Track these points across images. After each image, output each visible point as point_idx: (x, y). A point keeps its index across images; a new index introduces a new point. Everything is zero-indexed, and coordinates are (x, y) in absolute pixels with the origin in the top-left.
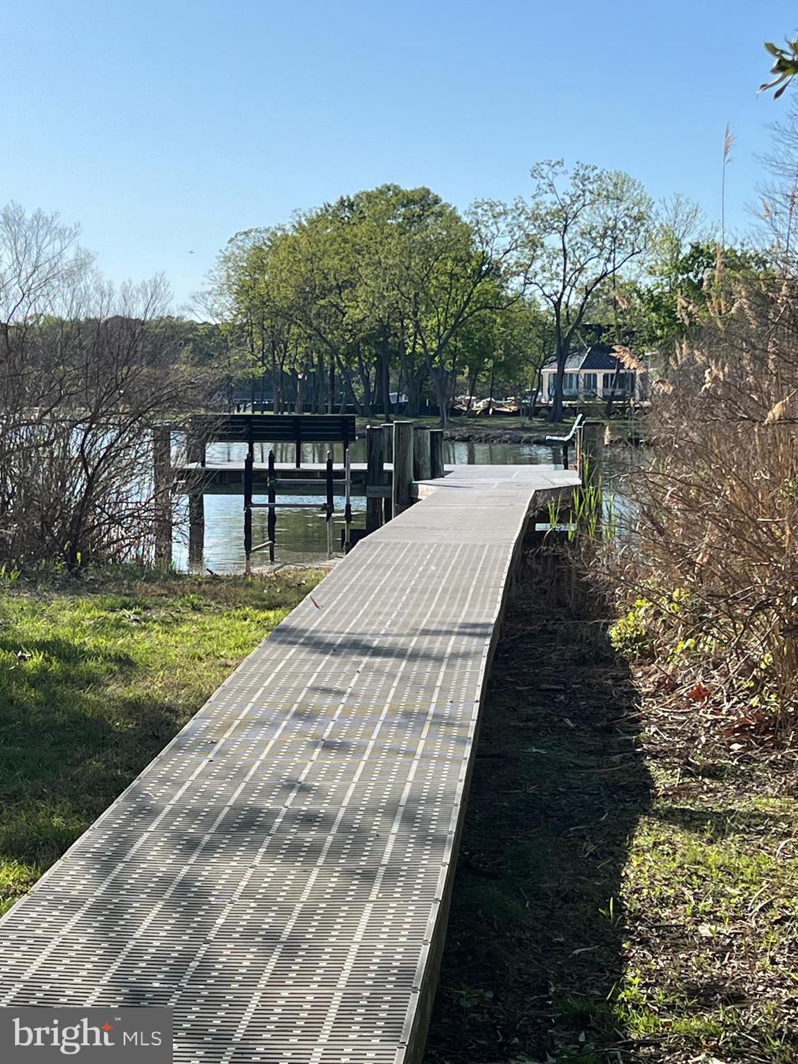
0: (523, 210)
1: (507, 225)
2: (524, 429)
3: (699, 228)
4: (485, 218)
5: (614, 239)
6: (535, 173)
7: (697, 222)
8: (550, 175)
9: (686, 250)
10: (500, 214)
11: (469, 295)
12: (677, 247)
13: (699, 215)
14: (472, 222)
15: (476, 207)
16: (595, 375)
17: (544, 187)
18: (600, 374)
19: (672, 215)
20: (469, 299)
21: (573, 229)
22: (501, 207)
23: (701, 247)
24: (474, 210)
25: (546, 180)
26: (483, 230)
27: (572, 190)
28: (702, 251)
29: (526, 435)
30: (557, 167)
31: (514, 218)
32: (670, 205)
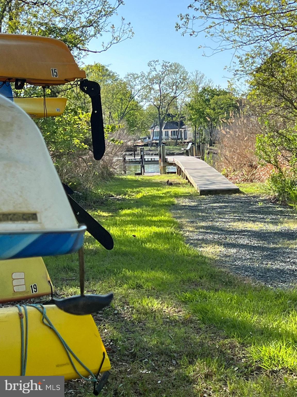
0: (144, 76)
1: (139, 82)
2: (150, 150)
3: (204, 82)
4: (132, 79)
5: (177, 87)
6: (149, 64)
7: (203, 80)
8: (154, 65)
9: (200, 89)
10: (136, 78)
11: (127, 106)
12: (197, 88)
13: (204, 77)
14: (127, 81)
15: (128, 76)
16: (168, 131)
17: (153, 69)
18: (170, 131)
19: (195, 78)
20: (127, 107)
21: (163, 83)
22: (136, 75)
23: (205, 88)
24: (127, 76)
25: (153, 67)
26: (131, 83)
27: (162, 70)
28: (206, 90)
29: (151, 153)
30: (156, 62)
31: (141, 79)
32: (194, 74)
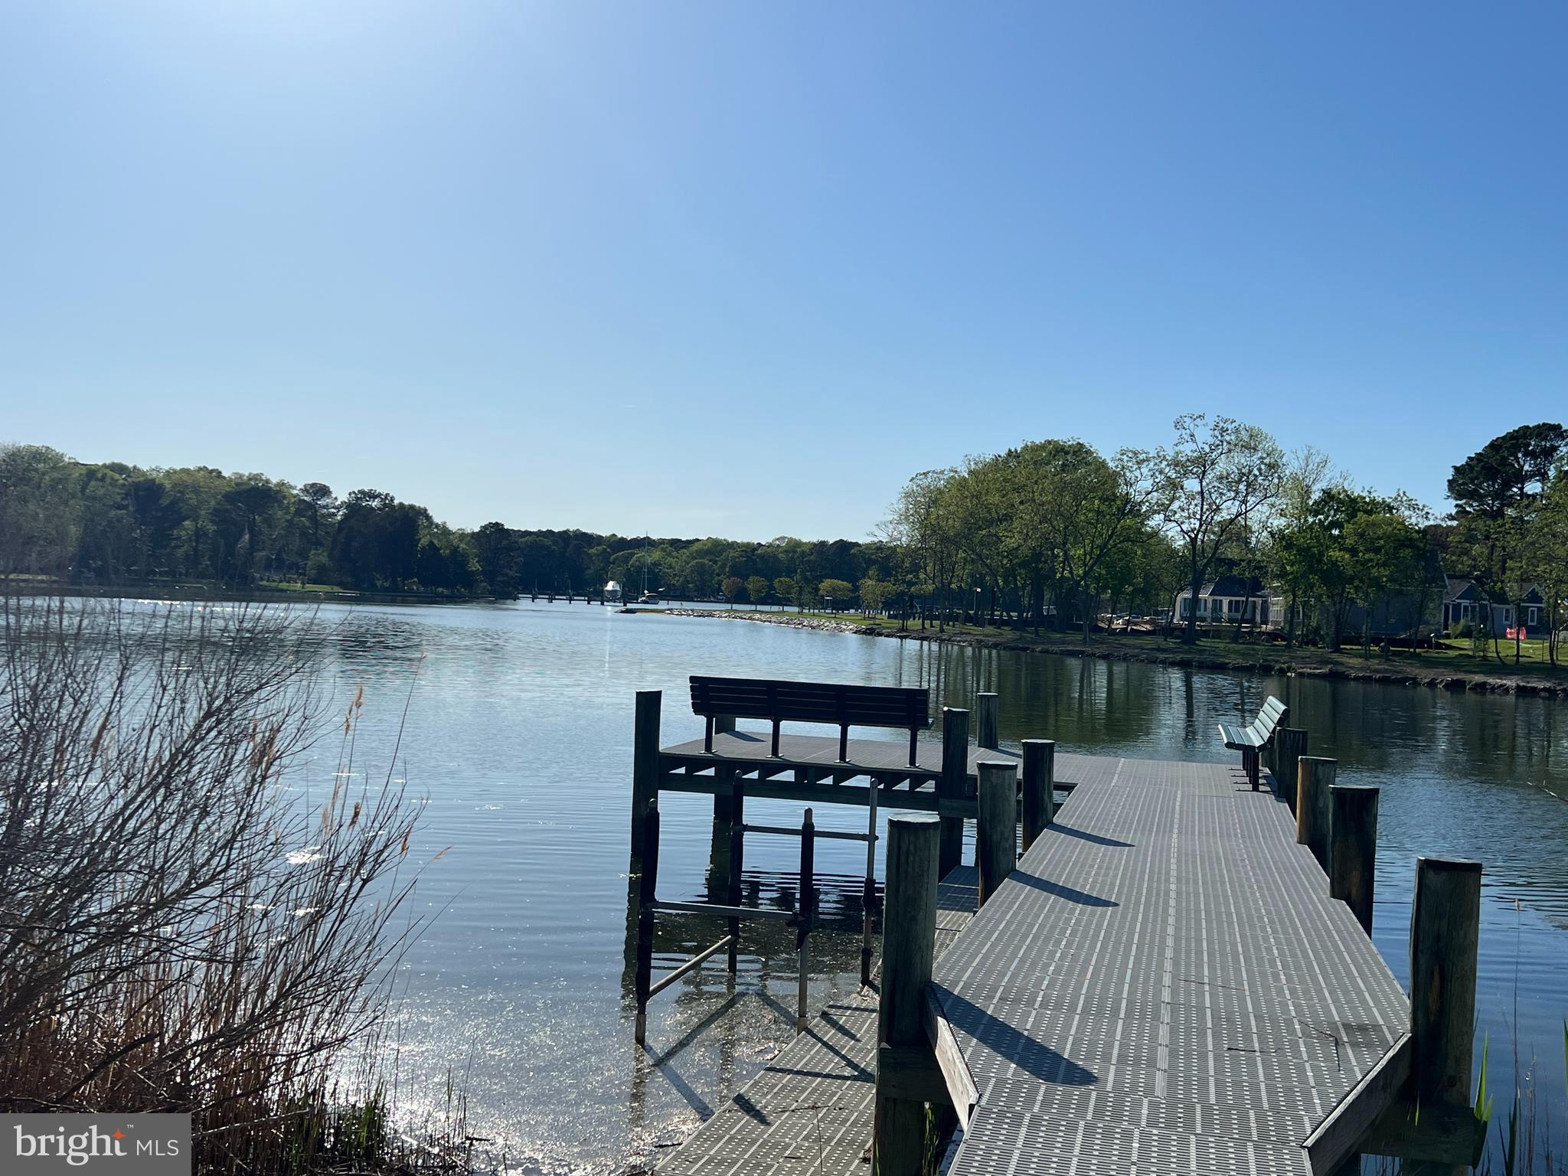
0: (1164, 457)
1: (1150, 470)
2: (1159, 650)
3: (1328, 477)
4: (1130, 464)
5: (1248, 485)
6: (1178, 424)
7: (1326, 471)
8: (1192, 426)
9: (1316, 496)
10: (1144, 461)
11: (1113, 530)
12: (1308, 492)
13: (1329, 465)
14: (1117, 467)
15: (1123, 454)
16: (1221, 601)
17: (1186, 437)
18: (1226, 601)
19: (1303, 465)
20: (1113, 533)
21: (1210, 476)
22: (1144, 455)
23: (1333, 493)
24: (1119, 456)
25: (1188, 431)
26: (1128, 474)
27: (1211, 440)
28: (1333, 496)
29: (1162, 656)
30: (1199, 419)
31: (1156, 464)
32: (1302, 455)
